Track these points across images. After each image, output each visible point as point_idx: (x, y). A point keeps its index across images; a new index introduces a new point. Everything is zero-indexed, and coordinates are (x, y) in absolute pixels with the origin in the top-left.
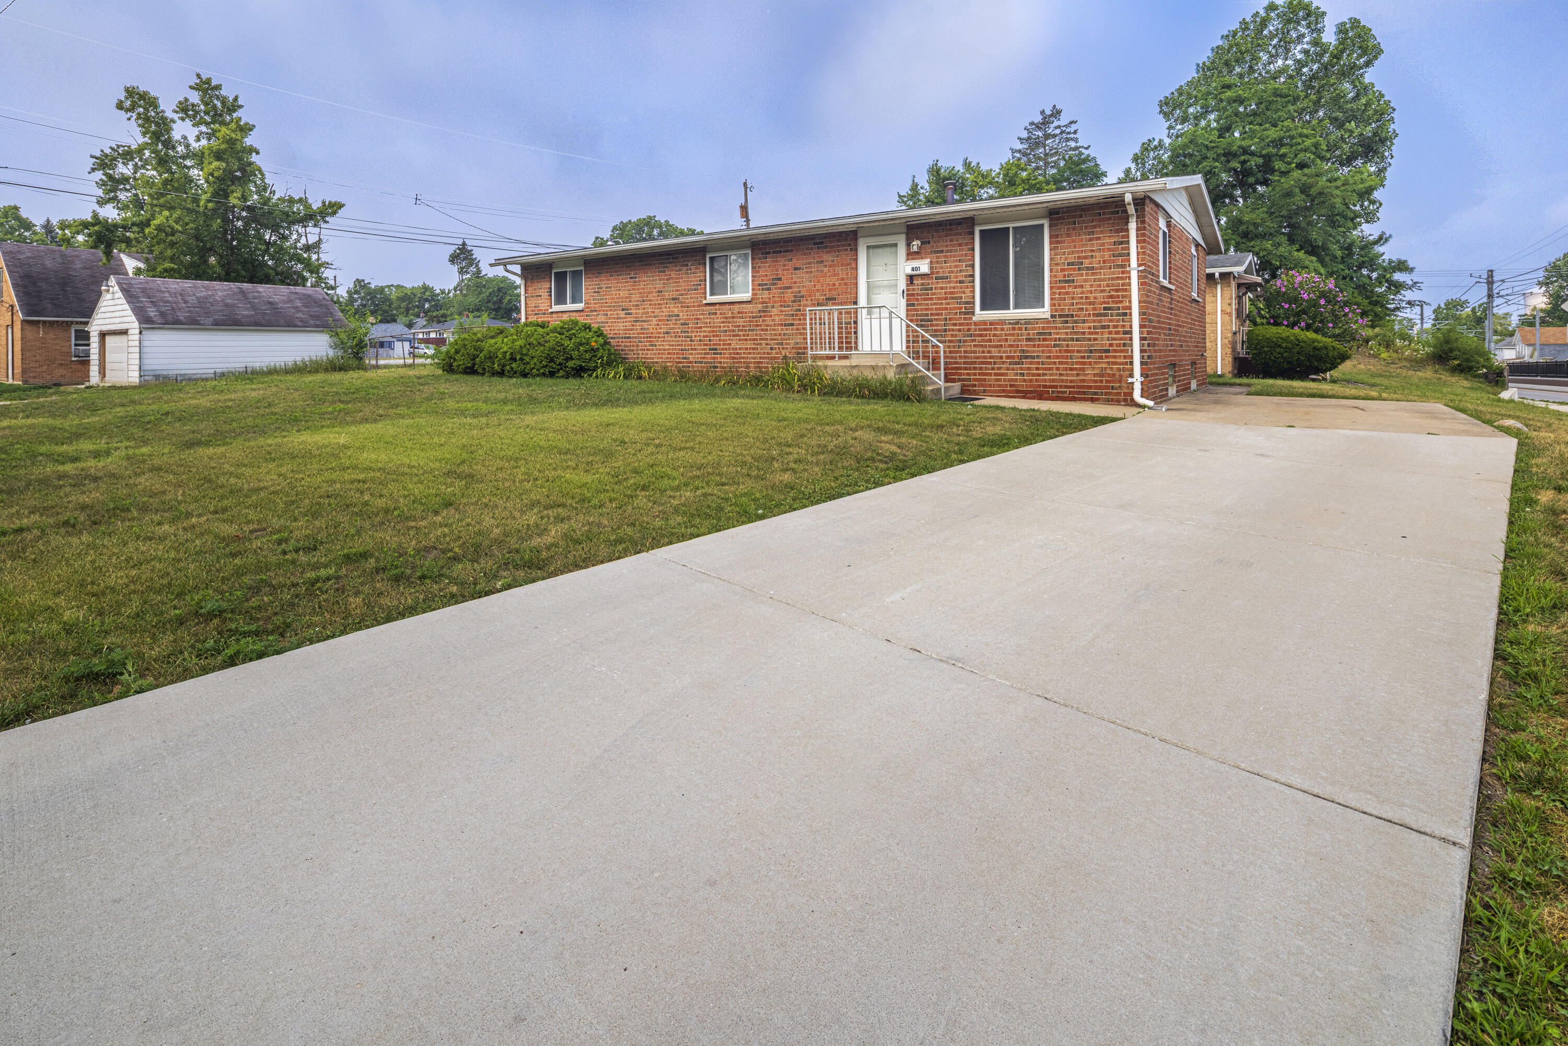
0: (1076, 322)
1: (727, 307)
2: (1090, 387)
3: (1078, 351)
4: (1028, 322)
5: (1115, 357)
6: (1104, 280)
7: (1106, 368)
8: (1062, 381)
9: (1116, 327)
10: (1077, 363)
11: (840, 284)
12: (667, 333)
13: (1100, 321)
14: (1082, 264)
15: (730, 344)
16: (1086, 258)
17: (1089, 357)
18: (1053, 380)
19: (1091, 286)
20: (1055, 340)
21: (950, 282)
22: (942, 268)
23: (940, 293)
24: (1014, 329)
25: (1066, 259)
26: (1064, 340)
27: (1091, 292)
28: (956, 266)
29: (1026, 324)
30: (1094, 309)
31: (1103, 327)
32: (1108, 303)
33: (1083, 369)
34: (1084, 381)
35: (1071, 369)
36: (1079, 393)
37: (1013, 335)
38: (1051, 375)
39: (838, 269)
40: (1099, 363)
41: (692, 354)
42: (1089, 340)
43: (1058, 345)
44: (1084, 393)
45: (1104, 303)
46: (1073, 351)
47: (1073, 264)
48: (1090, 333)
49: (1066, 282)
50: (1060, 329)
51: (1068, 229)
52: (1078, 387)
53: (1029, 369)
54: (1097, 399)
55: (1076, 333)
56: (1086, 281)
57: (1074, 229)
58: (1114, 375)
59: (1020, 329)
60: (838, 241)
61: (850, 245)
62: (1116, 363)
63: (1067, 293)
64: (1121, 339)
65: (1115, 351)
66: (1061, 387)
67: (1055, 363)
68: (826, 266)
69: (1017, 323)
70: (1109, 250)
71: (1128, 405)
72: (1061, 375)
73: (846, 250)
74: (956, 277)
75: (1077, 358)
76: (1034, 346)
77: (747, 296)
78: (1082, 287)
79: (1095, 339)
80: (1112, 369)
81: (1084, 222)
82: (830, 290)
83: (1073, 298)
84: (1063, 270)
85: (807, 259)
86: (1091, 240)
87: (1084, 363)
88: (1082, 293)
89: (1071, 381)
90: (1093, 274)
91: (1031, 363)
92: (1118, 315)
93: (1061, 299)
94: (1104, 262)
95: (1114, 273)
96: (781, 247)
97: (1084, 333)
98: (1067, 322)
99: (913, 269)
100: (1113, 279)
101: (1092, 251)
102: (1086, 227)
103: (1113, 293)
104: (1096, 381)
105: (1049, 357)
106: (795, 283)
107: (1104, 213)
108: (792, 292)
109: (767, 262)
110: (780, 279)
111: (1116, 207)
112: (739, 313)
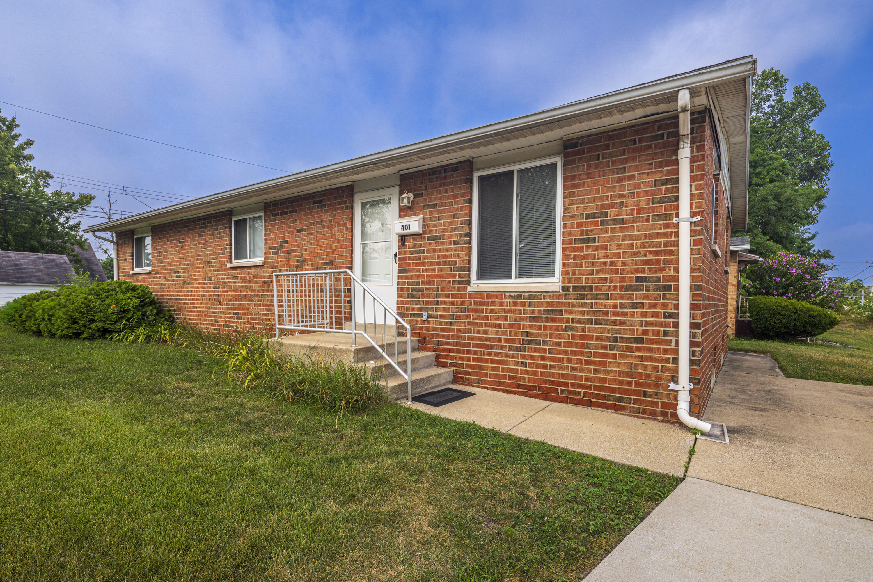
0: (596, 297)
1: (246, 271)
2: (613, 390)
3: (597, 338)
4: (533, 295)
5: (650, 350)
6: (638, 238)
7: (636, 365)
8: (575, 377)
9: (654, 306)
10: (595, 354)
11: (336, 247)
13: (630, 298)
14: (606, 215)
15: (248, 309)
16: (612, 206)
17: (612, 348)
18: (563, 376)
19: (619, 246)
20: (568, 321)
21: (443, 243)
22: (435, 226)
23: (432, 257)
24: (515, 304)
25: (585, 209)
26: (579, 322)
27: (618, 255)
28: (450, 223)
29: (530, 297)
30: (623, 280)
31: (634, 306)
32: (643, 271)
33: (604, 364)
34: (604, 380)
35: (587, 363)
36: (597, 396)
37: (514, 312)
38: (560, 368)
39: (335, 230)
40: (627, 356)
42: (614, 323)
43: (571, 329)
44: (605, 397)
45: (637, 271)
46: (590, 338)
47: (594, 216)
48: (615, 314)
49: (584, 241)
50: (573, 306)
51: (589, 167)
52: (596, 388)
53: (532, 357)
54: (623, 408)
55: (595, 313)
56: (611, 239)
57: (597, 166)
58: (648, 376)
59: (523, 304)
60: (335, 198)
61: (345, 202)
62: (651, 359)
63: (585, 257)
64: (661, 324)
65: (651, 341)
66: (573, 385)
67: (566, 352)
68: (324, 227)
69: (519, 296)
70: (647, 193)
71: (668, 422)
72: (573, 369)
73: (342, 208)
74: (450, 237)
75: (596, 347)
76: (540, 327)
77: (259, 260)
78: (605, 248)
79: (622, 323)
80: (645, 367)
81: (611, 155)
82: (328, 254)
83: (593, 264)
84: (579, 225)
85: (308, 220)
86: (620, 180)
87: (606, 356)
88: (606, 256)
89: (587, 379)
90: (622, 229)
91: (536, 350)
92: (658, 289)
93: (576, 265)
94: (639, 211)
95: (652, 227)
96: (287, 207)
97: (606, 313)
98: (583, 297)
99: (403, 228)
100: (651, 236)
101: (622, 196)
102: (614, 163)
103: (650, 257)
104: (621, 383)
105: (559, 344)
106: (298, 246)
107: (640, 140)
108: (296, 256)
109: (276, 224)
110: (286, 242)
111: (660, 128)
112: (255, 277)
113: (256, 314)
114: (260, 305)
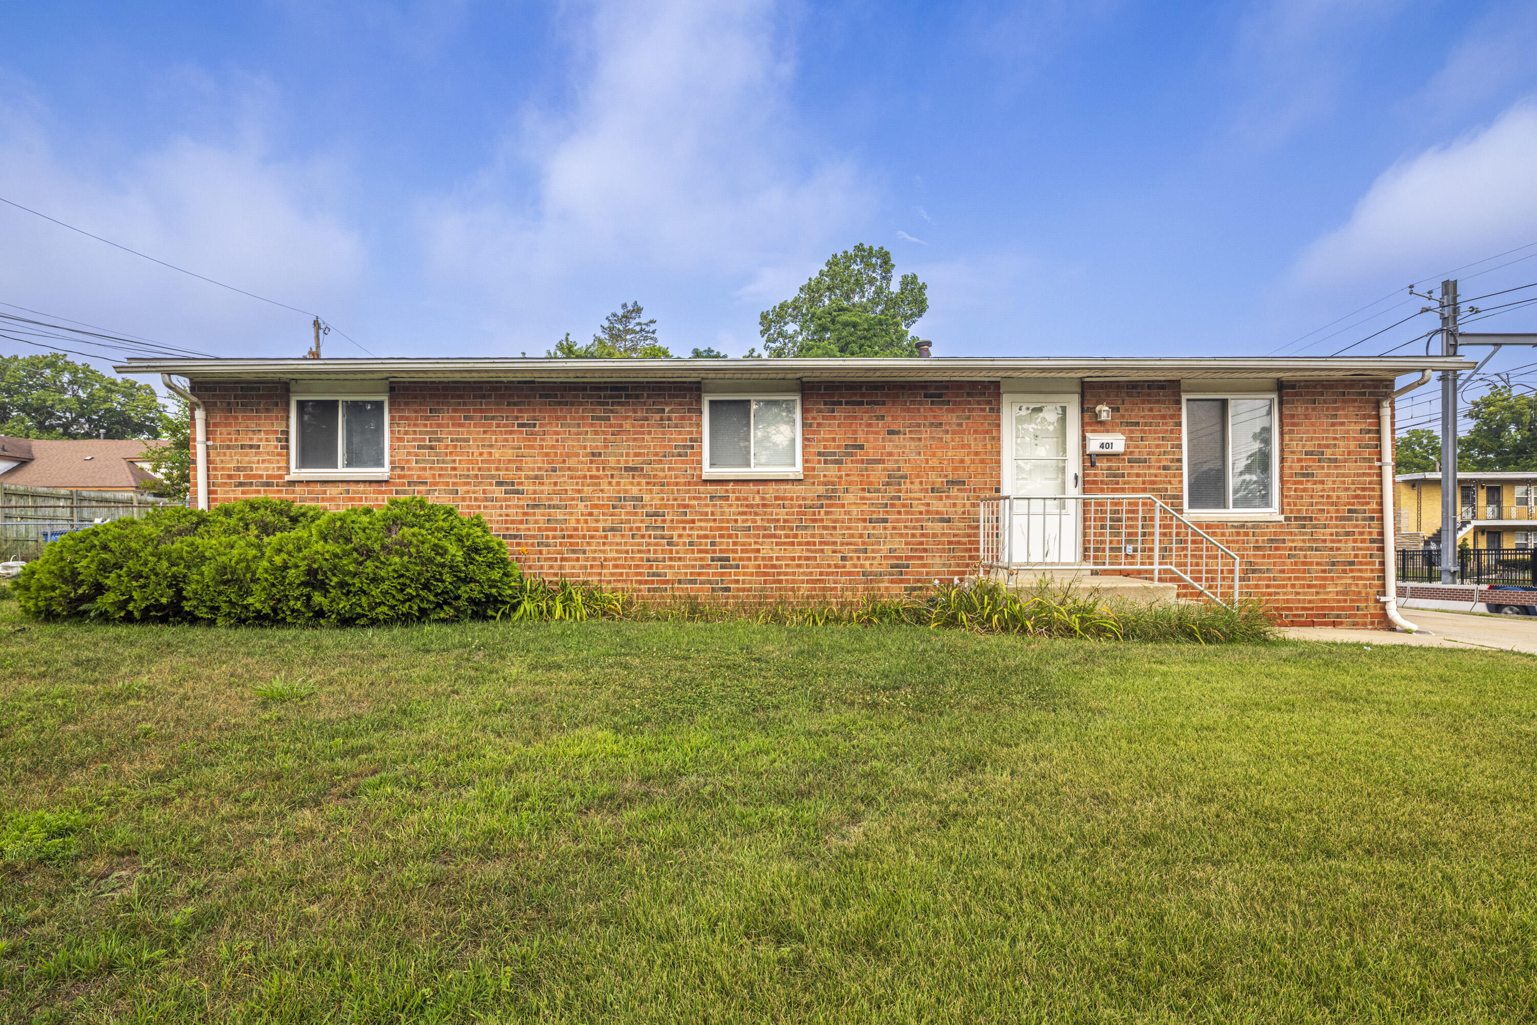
0: (1315, 527)
1: (751, 486)
2: (1332, 608)
3: (1318, 564)
4: (1256, 525)
5: (1360, 571)
6: (1348, 476)
7: (1350, 584)
8: (1299, 601)
9: (1362, 533)
10: (1316, 578)
11: (973, 461)
12: (612, 529)
13: (1343, 527)
14: (1322, 454)
15: (758, 551)
16: (1328, 446)
17: (1330, 571)
18: (1287, 601)
19: (1334, 482)
20: (1290, 549)
21: (1149, 467)
22: (1137, 447)
23: (1135, 482)
24: (1238, 534)
25: (1303, 446)
26: (1301, 549)
27: (1333, 490)
28: (1158, 446)
29: (1253, 527)
30: (1337, 511)
31: (1348, 534)
32: (1353, 504)
33: (1324, 586)
34: (1325, 600)
35: (1309, 586)
36: (1318, 616)
37: (1237, 542)
38: (1285, 594)
39: (969, 439)
40: (1343, 578)
41: (671, 567)
42: (1331, 549)
43: (1294, 556)
44: (1324, 616)
45: (1349, 504)
46: (1311, 564)
47: (1312, 453)
48: (1332, 541)
49: (1304, 475)
50: (1295, 535)
51: (1307, 409)
52: (1318, 608)
53: (1257, 586)
54: (1341, 623)
55: (1315, 541)
56: (1328, 475)
57: (1314, 409)
58: (1360, 593)
59: (1247, 534)
60: (969, 395)
61: (989, 403)
62: (1361, 578)
63: (1305, 490)
64: (1368, 549)
65: (1361, 563)
66: (1297, 609)
67: (1290, 578)
68: (947, 432)
69: (1243, 526)
70: (1355, 439)
71: (1375, 629)
72: (1297, 593)
73: (983, 410)
74: (1159, 461)
75: (1317, 572)
76: (1264, 556)
77: (795, 471)
78: (1322, 482)
79: (1338, 549)
80: (1357, 585)
81: (1325, 402)
82: (955, 469)
83: (1312, 497)
84: (1300, 460)
85: (912, 418)
86: (1333, 425)
87: (1325, 579)
88: (1323, 490)
89: (1310, 602)
90: (1336, 467)
91: (1260, 579)
92: (1364, 519)
93: (1297, 497)
94: (1349, 453)
95: (1360, 468)
96: (863, 395)
97: (1325, 541)
98: (1304, 527)
99: (1102, 446)
100: (1359, 475)
101: (1335, 439)
102: (1327, 409)
103: (1359, 492)
104: (1339, 601)
105: (1283, 571)
106: (890, 454)
107: (1349, 393)
108: (885, 469)
109: (834, 418)
110: (861, 447)
111: (1363, 387)
112: (776, 498)
113: (778, 559)
114: (793, 544)
